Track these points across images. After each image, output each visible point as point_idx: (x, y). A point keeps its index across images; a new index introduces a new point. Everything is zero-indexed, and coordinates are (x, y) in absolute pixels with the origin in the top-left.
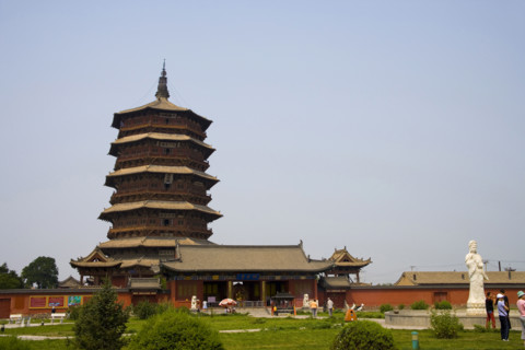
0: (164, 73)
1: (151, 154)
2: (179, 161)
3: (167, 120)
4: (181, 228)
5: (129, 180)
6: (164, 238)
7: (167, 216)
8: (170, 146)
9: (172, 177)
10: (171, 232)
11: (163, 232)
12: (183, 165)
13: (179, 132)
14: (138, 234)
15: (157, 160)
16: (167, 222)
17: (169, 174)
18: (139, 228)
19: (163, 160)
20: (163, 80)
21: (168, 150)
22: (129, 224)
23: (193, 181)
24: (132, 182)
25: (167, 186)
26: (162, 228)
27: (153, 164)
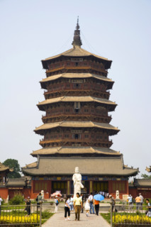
0: (78, 27)
1: (65, 89)
2: (85, 92)
3: (77, 64)
4: (87, 140)
5: (51, 107)
6: (75, 147)
7: (77, 132)
8: (78, 82)
9: (79, 104)
10: (79, 143)
11: (73, 143)
12: (88, 95)
13: (85, 71)
14: (57, 144)
15: (69, 92)
16: (77, 136)
17: (77, 102)
18: (57, 141)
19: (74, 92)
20: (77, 32)
21: (77, 85)
22: (52, 137)
23: (95, 106)
24: (53, 108)
25: (77, 111)
26: (73, 140)
27: (67, 95)
